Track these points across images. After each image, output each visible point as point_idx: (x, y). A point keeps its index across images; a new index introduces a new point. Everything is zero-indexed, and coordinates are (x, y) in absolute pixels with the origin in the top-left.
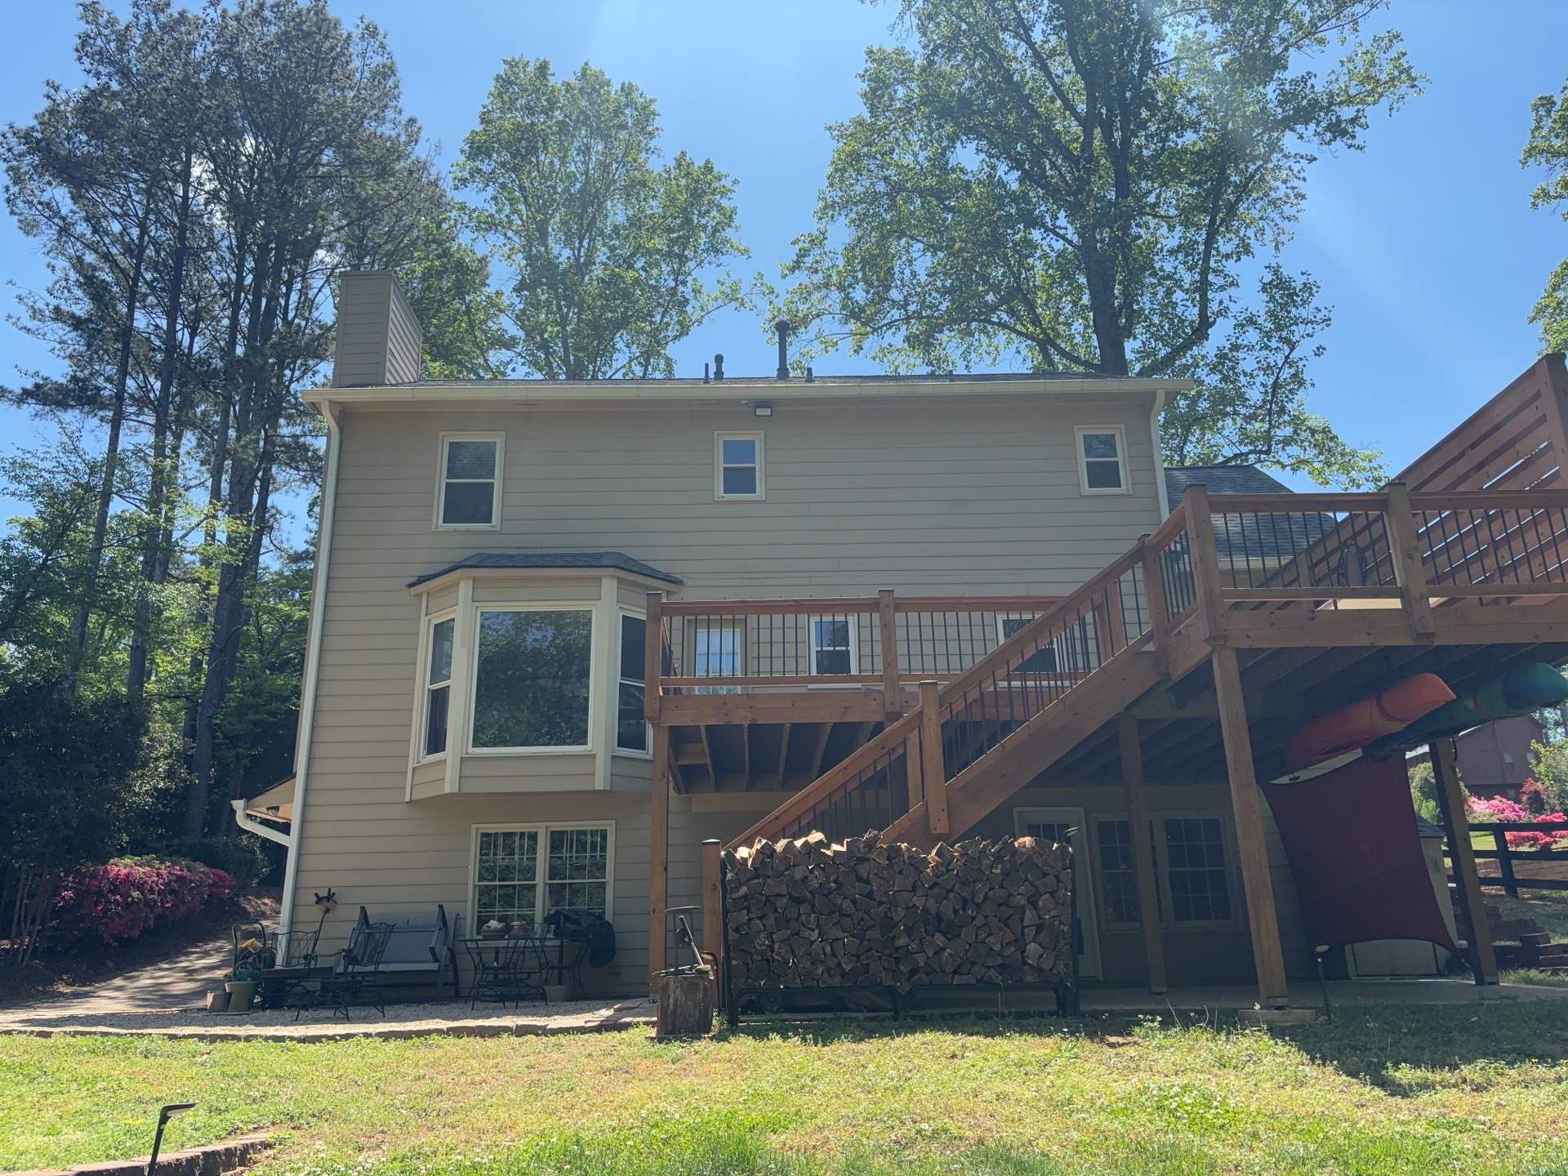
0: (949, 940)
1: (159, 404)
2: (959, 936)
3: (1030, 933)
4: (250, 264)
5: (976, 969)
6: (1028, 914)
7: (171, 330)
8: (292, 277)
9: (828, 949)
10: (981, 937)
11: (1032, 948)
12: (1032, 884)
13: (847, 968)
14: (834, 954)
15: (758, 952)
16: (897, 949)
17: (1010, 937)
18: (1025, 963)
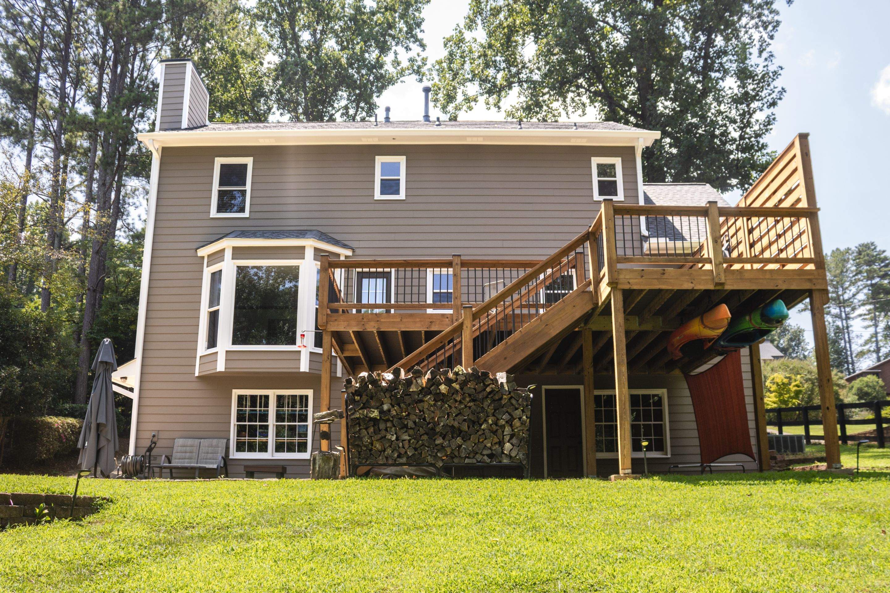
0: (464, 441)
1: (56, 135)
2: (469, 439)
3: (507, 438)
4: (111, 43)
5: (477, 456)
6: (507, 429)
7: (63, 88)
8: (136, 52)
9: (401, 445)
10: (481, 440)
11: (508, 446)
12: (510, 414)
13: (410, 454)
14: (403, 447)
15: (365, 446)
16: (436, 445)
17: (496, 440)
18: (503, 453)
